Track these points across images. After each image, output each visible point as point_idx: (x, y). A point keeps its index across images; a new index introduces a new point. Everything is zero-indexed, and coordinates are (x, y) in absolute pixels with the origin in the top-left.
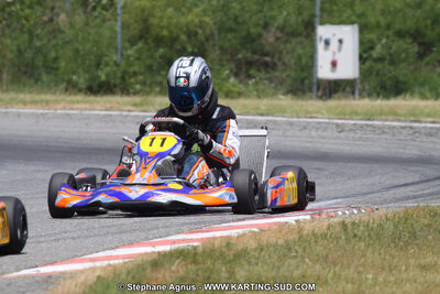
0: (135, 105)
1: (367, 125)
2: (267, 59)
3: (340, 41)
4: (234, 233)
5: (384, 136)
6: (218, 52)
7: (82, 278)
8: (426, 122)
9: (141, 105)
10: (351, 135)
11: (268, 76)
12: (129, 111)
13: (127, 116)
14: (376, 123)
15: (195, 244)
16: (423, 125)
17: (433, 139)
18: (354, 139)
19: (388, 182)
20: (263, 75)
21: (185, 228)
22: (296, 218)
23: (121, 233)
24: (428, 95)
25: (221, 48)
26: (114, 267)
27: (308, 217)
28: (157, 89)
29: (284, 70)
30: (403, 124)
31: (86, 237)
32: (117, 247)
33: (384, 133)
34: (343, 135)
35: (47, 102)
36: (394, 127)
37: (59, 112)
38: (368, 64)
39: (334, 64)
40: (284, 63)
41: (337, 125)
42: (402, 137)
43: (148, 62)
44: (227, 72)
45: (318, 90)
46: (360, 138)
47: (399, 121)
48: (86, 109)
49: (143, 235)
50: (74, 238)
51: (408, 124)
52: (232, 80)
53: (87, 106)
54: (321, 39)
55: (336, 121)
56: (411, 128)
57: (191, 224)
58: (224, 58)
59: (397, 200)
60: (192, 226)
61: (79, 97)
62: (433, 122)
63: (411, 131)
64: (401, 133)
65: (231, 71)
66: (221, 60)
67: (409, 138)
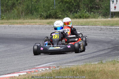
2: (97, 6)
3: (117, 1)
6: (83, 5)
11: (97, 11)
20: (95, 11)
25: (84, 4)
28: (66, 16)
29: (102, 9)
39: (115, 7)
40: (102, 8)
43: (63, 8)
44: (86, 10)
52: (87, 12)
58: (85, 7)
65: (87, 10)
66: (84, 7)
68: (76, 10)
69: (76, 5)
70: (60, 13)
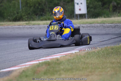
0: (27, 24)
1: (90, 26)
3: (81, 3)
4: (58, 57)
5: (95, 28)
7: (18, 71)
8: (106, 24)
9: (28, 24)
10: (86, 29)
12: (25, 26)
13: (24, 27)
14: (93, 25)
15: (48, 60)
16: (106, 25)
17: (109, 28)
18: (87, 29)
19: (98, 41)
21: (45, 56)
22: (75, 52)
23: (27, 58)
24: (106, 17)
26: (27, 68)
27: (78, 51)
28: (32, 19)
30: (100, 25)
31: (18, 60)
32: (27, 62)
33: (95, 27)
34: (84, 29)
35: (2, 25)
36: (98, 26)
37: (6, 27)
38: (89, 9)
39: (80, 10)
41: (82, 26)
42: (100, 28)
43: (29, 12)
45: (76, 17)
46: (89, 29)
47: (99, 24)
48: (13, 26)
49: (33, 59)
50: (14, 61)
51: (102, 25)
53: (13, 25)
54: (76, 3)
55: (82, 25)
56: (103, 26)
57: (46, 55)
59: (102, 45)
60: (47, 55)
61: (11, 23)
62: (109, 24)
63: (103, 27)
64: (100, 27)
67: (102, 28)
68: (42, 13)
69: (41, 9)
70: (26, 16)
